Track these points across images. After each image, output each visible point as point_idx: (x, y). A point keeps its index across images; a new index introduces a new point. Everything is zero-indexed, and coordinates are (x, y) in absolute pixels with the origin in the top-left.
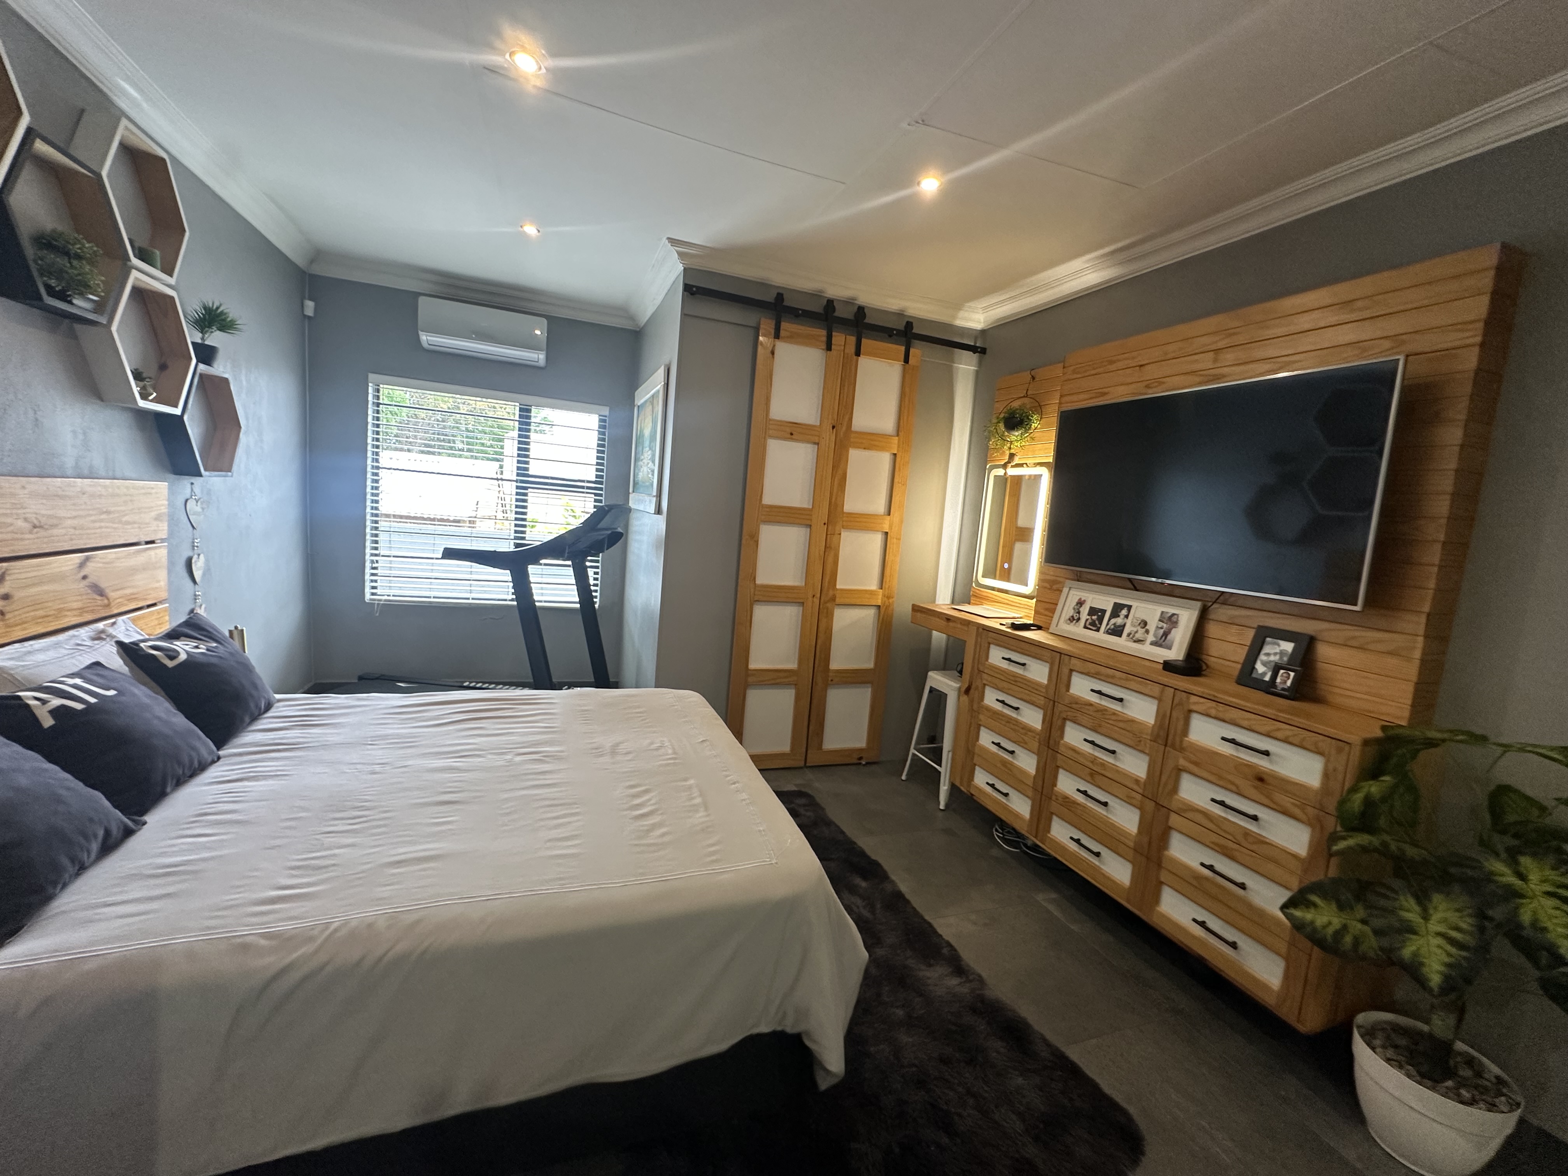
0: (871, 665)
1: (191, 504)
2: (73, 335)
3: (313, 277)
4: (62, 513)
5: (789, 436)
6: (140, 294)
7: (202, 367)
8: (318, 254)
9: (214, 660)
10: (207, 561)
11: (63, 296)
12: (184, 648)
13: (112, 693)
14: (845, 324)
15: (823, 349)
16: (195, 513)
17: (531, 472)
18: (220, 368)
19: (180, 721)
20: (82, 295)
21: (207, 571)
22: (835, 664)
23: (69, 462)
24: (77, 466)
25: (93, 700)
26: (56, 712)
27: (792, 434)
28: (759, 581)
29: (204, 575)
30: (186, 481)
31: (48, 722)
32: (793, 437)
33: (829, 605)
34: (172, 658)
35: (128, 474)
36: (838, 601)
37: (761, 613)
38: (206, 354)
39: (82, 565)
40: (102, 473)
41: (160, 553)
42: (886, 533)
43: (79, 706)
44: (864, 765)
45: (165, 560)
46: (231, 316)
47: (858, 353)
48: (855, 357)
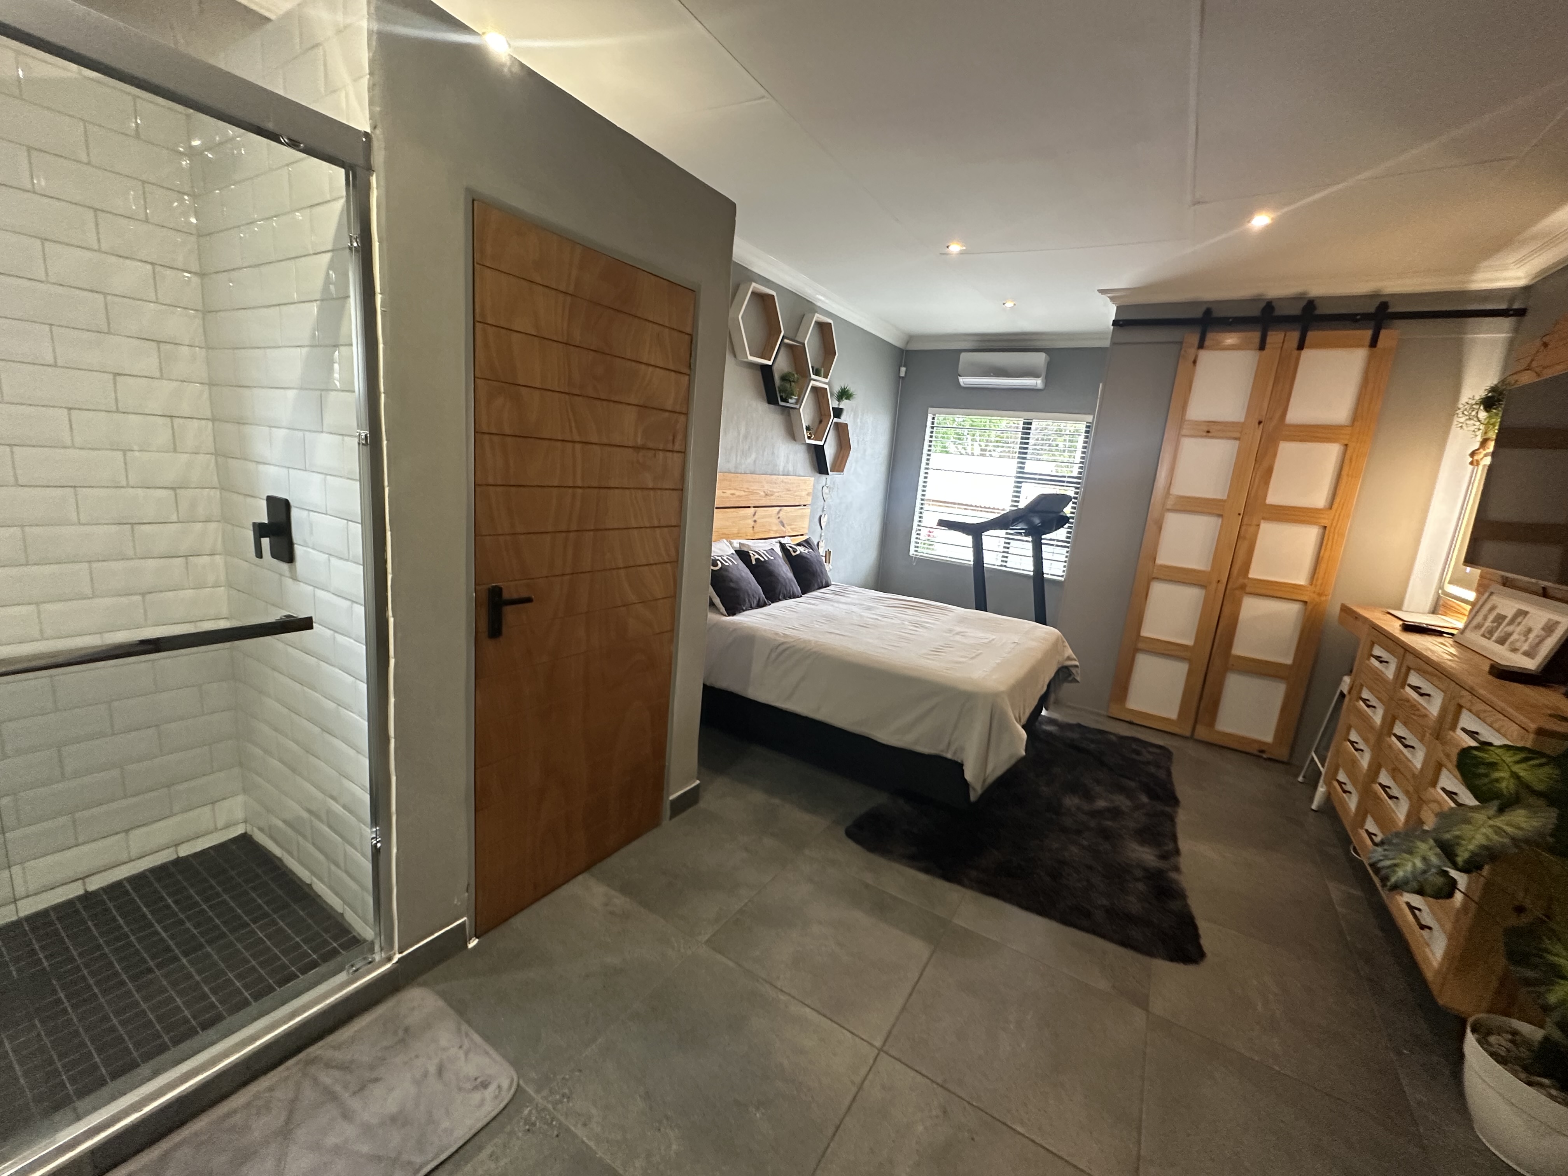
0: (1289, 661)
1: (825, 488)
2: (789, 415)
3: (907, 351)
4: (775, 490)
5: (1205, 434)
6: (815, 389)
7: (836, 420)
8: (911, 338)
9: (808, 557)
10: (828, 519)
11: (786, 401)
12: (800, 549)
13: (772, 558)
14: (1287, 321)
15: (1256, 349)
16: (826, 493)
17: (1025, 471)
18: (843, 419)
19: (790, 575)
20: (791, 398)
21: (828, 523)
22: (1240, 649)
23: (781, 469)
24: (783, 471)
25: (766, 559)
26: (757, 560)
27: (1208, 432)
28: (1159, 561)
29: (826, 526)
30: (824, 477)
31: (754, 562)
32: (1209, 434)
33: (1237, 592)
34: (795, 552)
35: (802, 474)
36: (1248, 590)
37: (1159, 591)
38: (838, 412)
39: (778, 513)
40: (792, 474)
41: (807, 511)
42: (1325, 527)
43: (762, 560)
44: (1265, 759)
45: (809, 514)
46: (851, 391)
47: (1301, 347)
48: (1296, 352)
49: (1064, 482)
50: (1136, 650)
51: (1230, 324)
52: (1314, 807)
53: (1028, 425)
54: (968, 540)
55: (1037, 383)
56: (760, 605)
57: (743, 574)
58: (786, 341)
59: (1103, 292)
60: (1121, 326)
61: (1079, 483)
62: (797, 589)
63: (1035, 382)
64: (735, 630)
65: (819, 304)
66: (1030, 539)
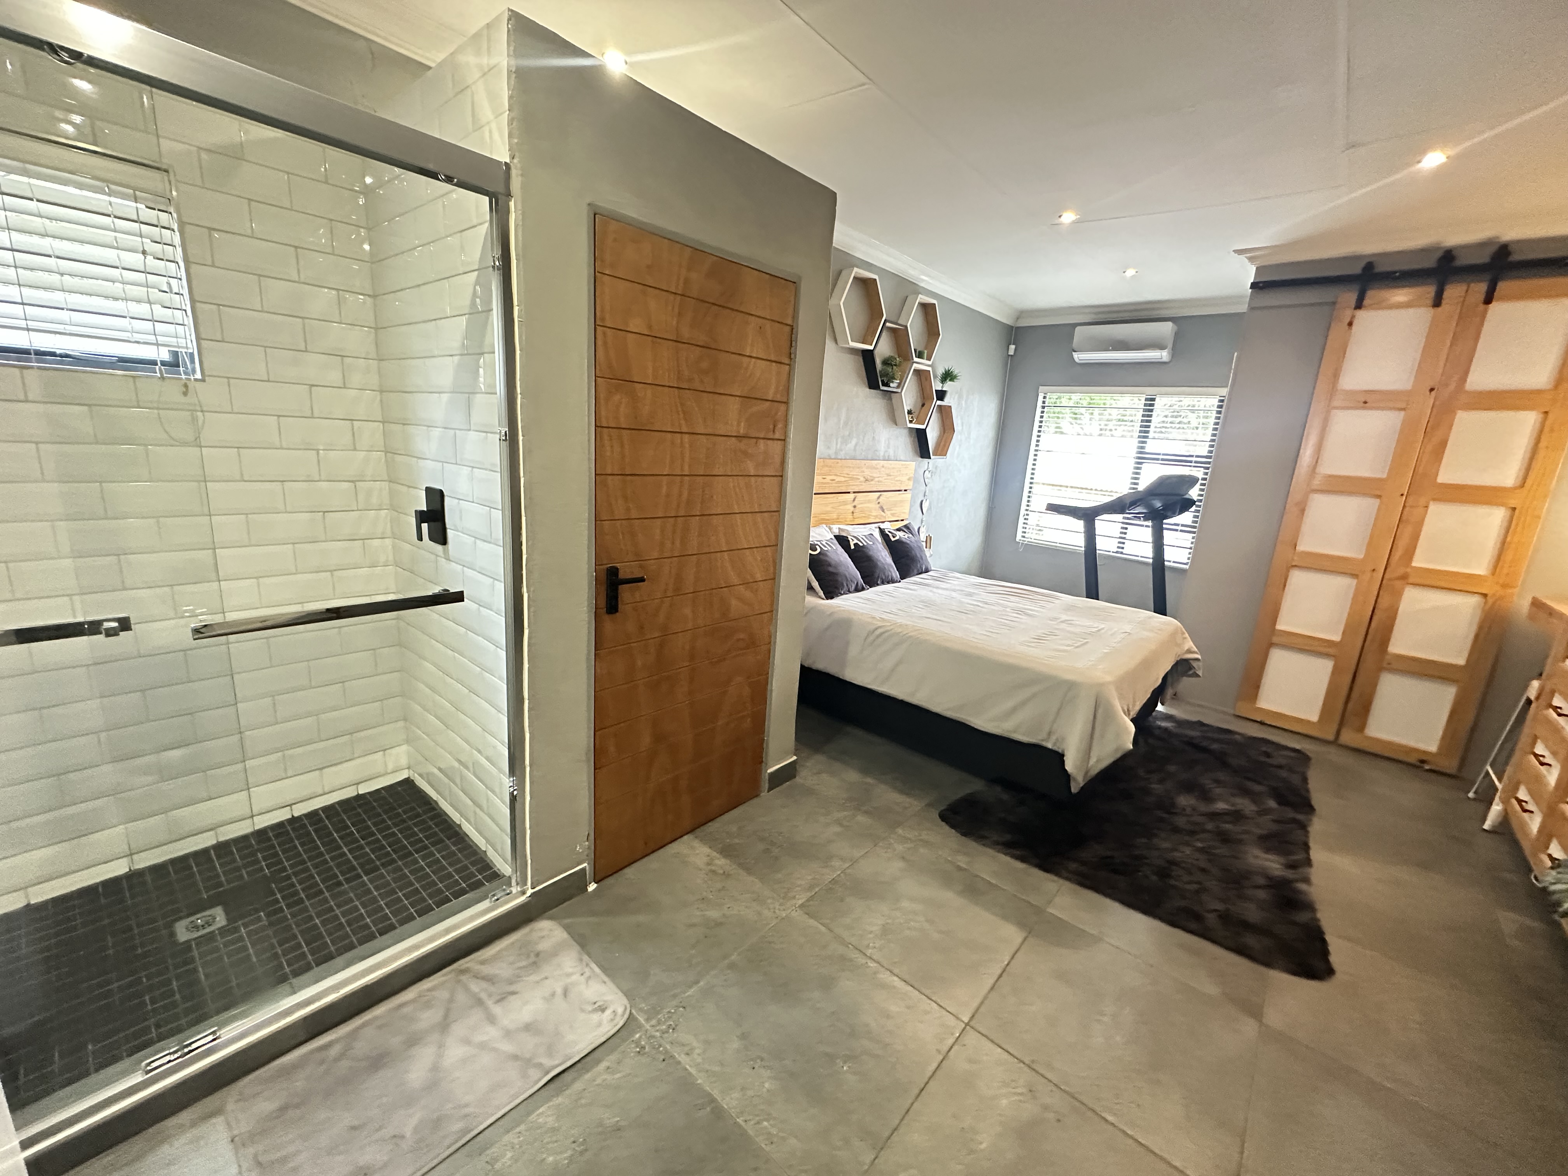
0: (1461, 661)
1: (927, 472)
2: (890, 399)
3: (1018, 328)
4: (875, 475)
5: (1362, 405)
6: (918, 372)
7: (939, 403)
8: (1021, 314)
9: (908, 542)
10: (930, 504)
11: (887, 385)
12: (899, 535)
13: (871, 543)
14: (1472, 271)
15: (1426, 306)
16: (927, 478)
17: (1146, 450)
18: (946, 402)
19: (889, 560)
20: (893, 382)
21: (929, 509)
22: (1398, 646)
23: (882, 454)
24: (884, 456)
25: (865, 544)
26: (856, 545)
27: (1365, 402)
28: (1300, 548)
29: (928, 510)
30: (926, 460)
31: (853, 547)
32: (1367, 405)
33: (1398, 584)
34: (894, 537)
35: (902, 458)
36: (1411, 580)
37: (1298, 579)
38: (941, 395)
39: (879, 498)
40: (893, 458)
41: (908, 496)
42: (1514, 509)
43: (861, 545)
44: (1427, 770)
45: (909, 499)
46: (955, 373)
47: (1488, 300)
48: (1482, 307)
49: (1191, 462)
50: (1271, 645)
51: (1398, 278)
52: (1486, 826)
53: (1150, 402)
54: (1079, 525)
55: (1164, 355)
56: (857, 590)
57: (842, 559)
58: (888, 324)
59: (1240, 252)
60: (1261, 288)
61: (1209, 463)
62: (896, 574)
63: (1160, 354)
64: (832, 614)
65: (922, 285)
66: (1150, 523)
